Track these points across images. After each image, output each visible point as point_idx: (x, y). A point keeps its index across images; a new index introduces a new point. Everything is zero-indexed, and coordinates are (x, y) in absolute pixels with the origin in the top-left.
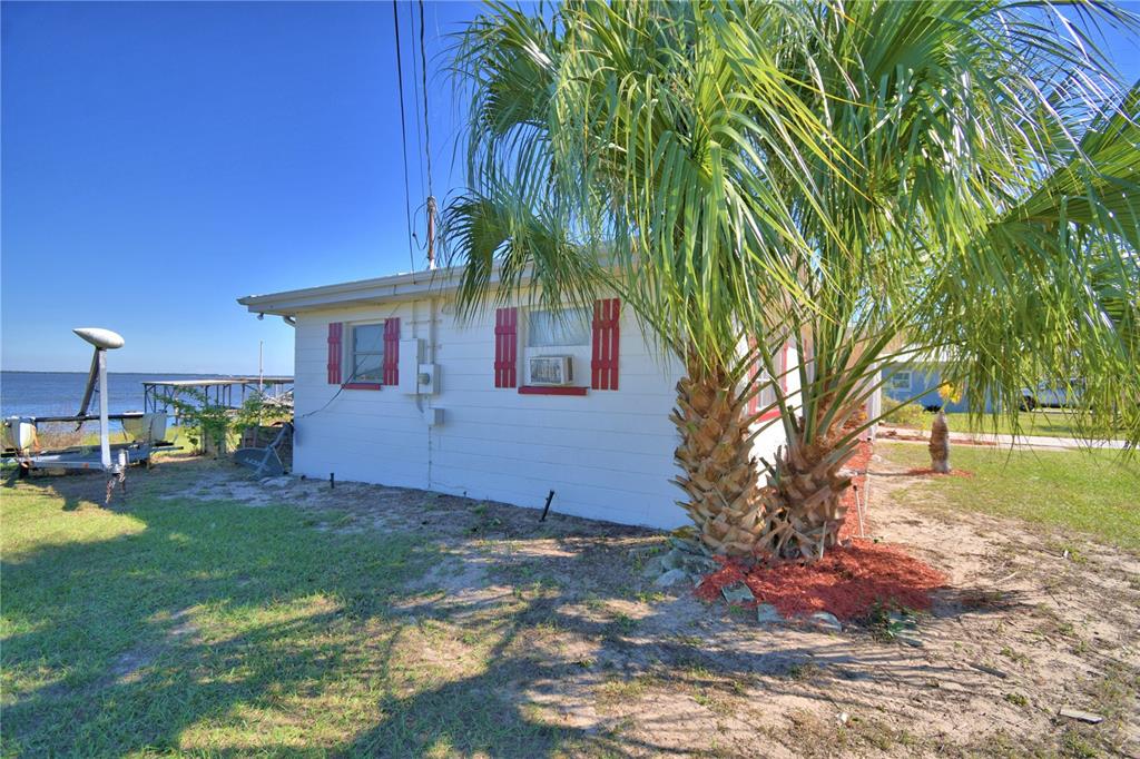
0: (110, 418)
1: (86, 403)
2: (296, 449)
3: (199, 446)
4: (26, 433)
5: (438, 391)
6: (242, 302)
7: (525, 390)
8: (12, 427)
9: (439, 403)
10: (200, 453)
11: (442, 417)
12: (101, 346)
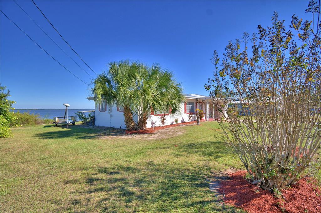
0: (68, 117)
1: (65, 115)
2: (95, 122)
3: (83, 122)
4: (57, 119)
5: (111, 112)
6: (87, 98)
7: (120, 111)
8: (55, 118)
9: (111, 114)
10: (83, 123)
11: (111, 116)
12: (67, 106)
